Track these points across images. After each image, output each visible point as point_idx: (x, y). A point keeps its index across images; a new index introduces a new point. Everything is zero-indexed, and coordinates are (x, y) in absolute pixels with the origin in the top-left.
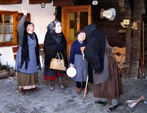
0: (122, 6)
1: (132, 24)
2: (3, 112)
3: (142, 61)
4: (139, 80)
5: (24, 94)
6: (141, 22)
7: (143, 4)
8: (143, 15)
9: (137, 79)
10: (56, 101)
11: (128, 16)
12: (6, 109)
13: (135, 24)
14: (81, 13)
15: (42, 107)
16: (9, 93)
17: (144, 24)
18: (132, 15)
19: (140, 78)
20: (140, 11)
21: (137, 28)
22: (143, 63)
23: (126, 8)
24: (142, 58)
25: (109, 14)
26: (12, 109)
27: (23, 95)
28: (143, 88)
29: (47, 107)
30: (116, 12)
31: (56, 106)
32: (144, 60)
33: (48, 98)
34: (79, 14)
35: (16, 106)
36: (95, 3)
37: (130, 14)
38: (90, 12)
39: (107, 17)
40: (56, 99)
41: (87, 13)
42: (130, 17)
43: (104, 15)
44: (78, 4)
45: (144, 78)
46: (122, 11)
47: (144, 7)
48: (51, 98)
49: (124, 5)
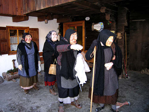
0: (108, 20)
1: (117, 34)
2: (4, 111)
3: (125, 64)
4: (123, 80)
5: (28, 93)
6: (124, 33)
7: (125, 18)
8: (125, 27)
9: (121, 79)
10: (51, 100)
11: (114, 28)
12: (8, 108)
13: (119, 35)
14: (78, 27)
15: (38, 107)
16: (17, 92)
17: (126, 34)
18: (117, 27)
19: (123, 77)
20: (123, 23)
21: (121, 38)
22: (126, 65)
23: (112, 21)
24: (125, 62)
25: (98, 27)
26: (13, 107)
27: (26, 94)
28: (127, 88)
29: (42, 107)
30: (104, 25)
31: (50, 105)
32: (127, 63)
33: (46, 97)
34: (76, 28)
35: (17, 105)
36: (87, 19)
37: (115, 26)
38: (84, 26)
39: (97, 29)
40: (52, 98)
41: (82, 27)
42: (115, 29)
43: (95, 28)
44: (75, 20)
45: (127, 78)
46: (108, 24)
47: (126, 20)
48: (48, 97)
49: (110, 19)
